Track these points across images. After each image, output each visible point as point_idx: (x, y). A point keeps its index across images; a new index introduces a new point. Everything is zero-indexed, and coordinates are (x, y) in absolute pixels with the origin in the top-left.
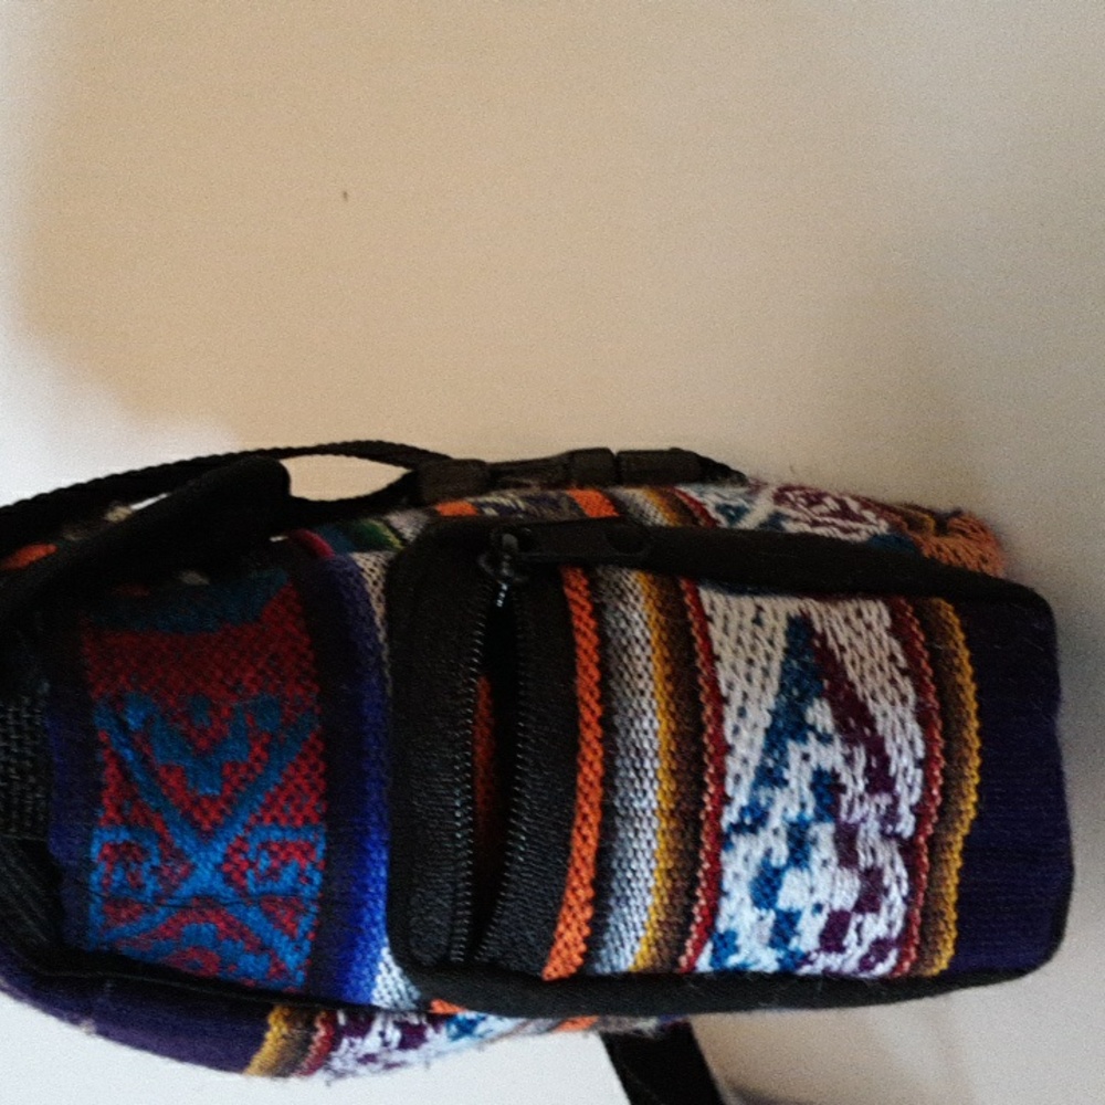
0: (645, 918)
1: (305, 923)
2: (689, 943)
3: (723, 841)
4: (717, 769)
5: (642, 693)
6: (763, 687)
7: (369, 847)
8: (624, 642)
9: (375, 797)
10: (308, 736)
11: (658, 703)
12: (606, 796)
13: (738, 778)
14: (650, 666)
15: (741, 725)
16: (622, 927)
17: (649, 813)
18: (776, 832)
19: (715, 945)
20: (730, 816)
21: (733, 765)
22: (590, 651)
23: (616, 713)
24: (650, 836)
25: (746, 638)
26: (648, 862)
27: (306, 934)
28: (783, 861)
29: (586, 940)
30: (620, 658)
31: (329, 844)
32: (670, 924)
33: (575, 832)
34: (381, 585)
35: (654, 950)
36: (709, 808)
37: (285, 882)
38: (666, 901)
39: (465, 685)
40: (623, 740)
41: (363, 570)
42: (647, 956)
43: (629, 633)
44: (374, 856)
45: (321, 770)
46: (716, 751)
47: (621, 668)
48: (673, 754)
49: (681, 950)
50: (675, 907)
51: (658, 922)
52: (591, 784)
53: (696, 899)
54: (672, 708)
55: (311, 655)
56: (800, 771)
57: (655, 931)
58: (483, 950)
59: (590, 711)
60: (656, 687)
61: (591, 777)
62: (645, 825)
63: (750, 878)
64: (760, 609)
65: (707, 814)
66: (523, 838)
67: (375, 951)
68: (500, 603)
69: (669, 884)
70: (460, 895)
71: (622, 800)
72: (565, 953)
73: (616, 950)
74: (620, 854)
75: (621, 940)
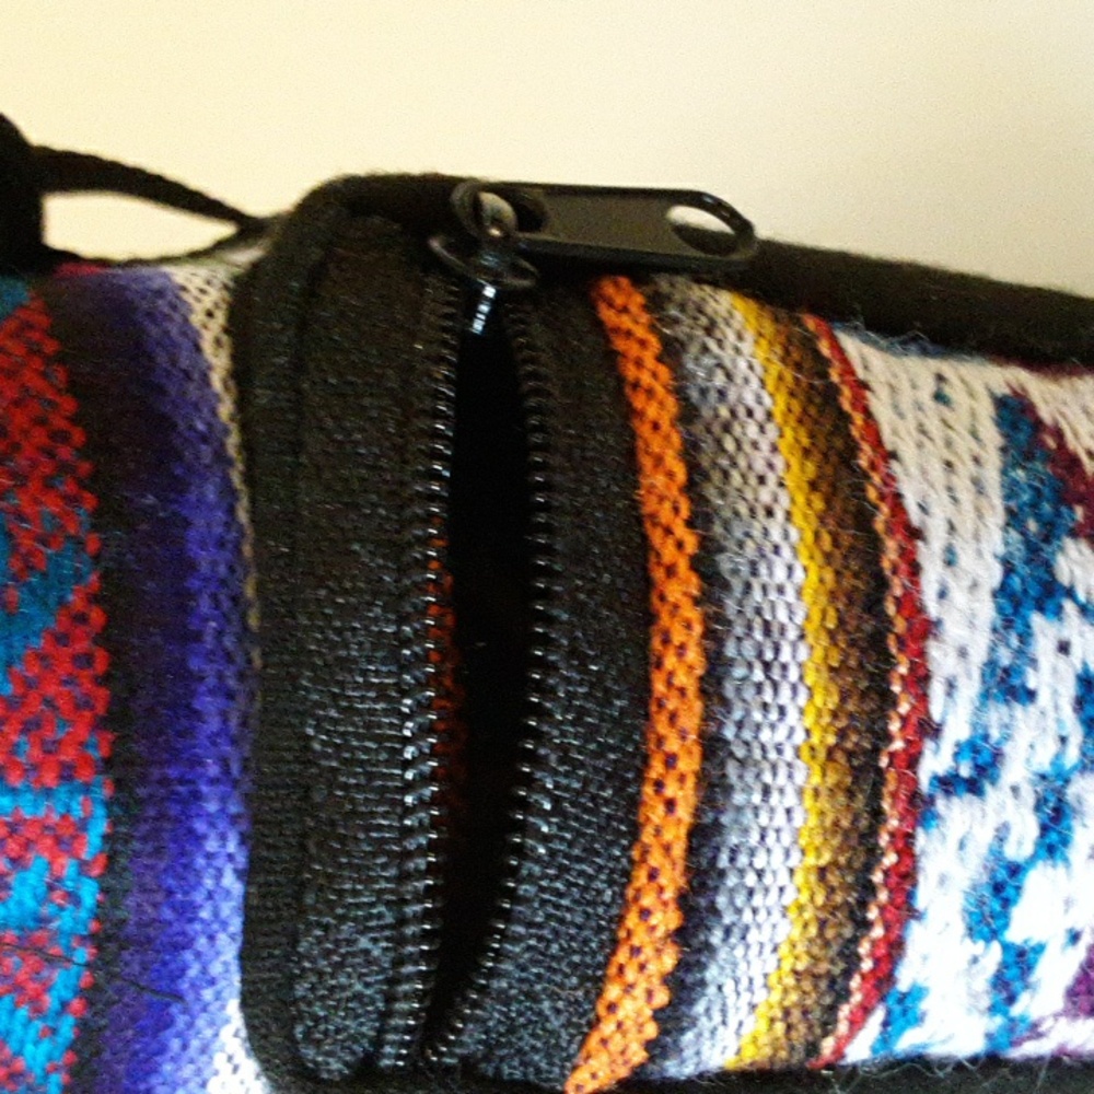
0: (771, 966)
1: (63, 983)
2: (844, 1011)
3: (919, 809)
4: (913, 667)
5: (770, 513)
6: (980, 515)
7: (200, 826)
8: (724, 412)
9: (214, 724)
10: (71, 598)
11: (801, 530)
12: (707, 717)
13: (951, 686)
14: (779, 462)
15: (952, 584)
16: (729, 987)
17: (789, 754)
18: (1015, 790)
19: (889, 1013)
20: (935, 761)
21: (941, 658)
22: (665, 425)
23: (722, 550)
24: (790, 799)
25: (934, 426)
26: (787, 854)
27: (65, 1005)
28: (1027, 850)
29: (658, 1015)
30: (719, 443)
31: (115, 822)
32: (816, 977)
33: (648, 790)
34: (220, 318)
35: (780, 1027)
36: (898, 745)
37: (20, 903)
38: (813, 930)
39: (418, 475)
40: (740, 603)
41: (184, 289)
42: (764, 1039)
43: (732, 396)
44: (211, 845)
45: (100, 666)
46: (909, 629)
47: (724, 462)
48: (831, 634)
49: (828, 1026)
50: (827, 944)
51: (795, 972)
52: (682, 691)
53: (866, 925)
54: (827, 540)
55: (78, 436)
56: (1055, 670)
57: (786, 991)
58: (448, 1043)
59: (674, 544)
60: (793, 501)
61: (681, 679)
62: (782, 779)
63: (966, 885)
64: (940, 378)
65: (892, 755)
66: (547, 806)
67: (208, 1033)
68: (478, 326)
69: (820, 899)
70: (410, 930)
71: (740, 725)
72: (617, 1043)
73: (713, 1032)
74: (734, 839)
75: (724, 1012)
